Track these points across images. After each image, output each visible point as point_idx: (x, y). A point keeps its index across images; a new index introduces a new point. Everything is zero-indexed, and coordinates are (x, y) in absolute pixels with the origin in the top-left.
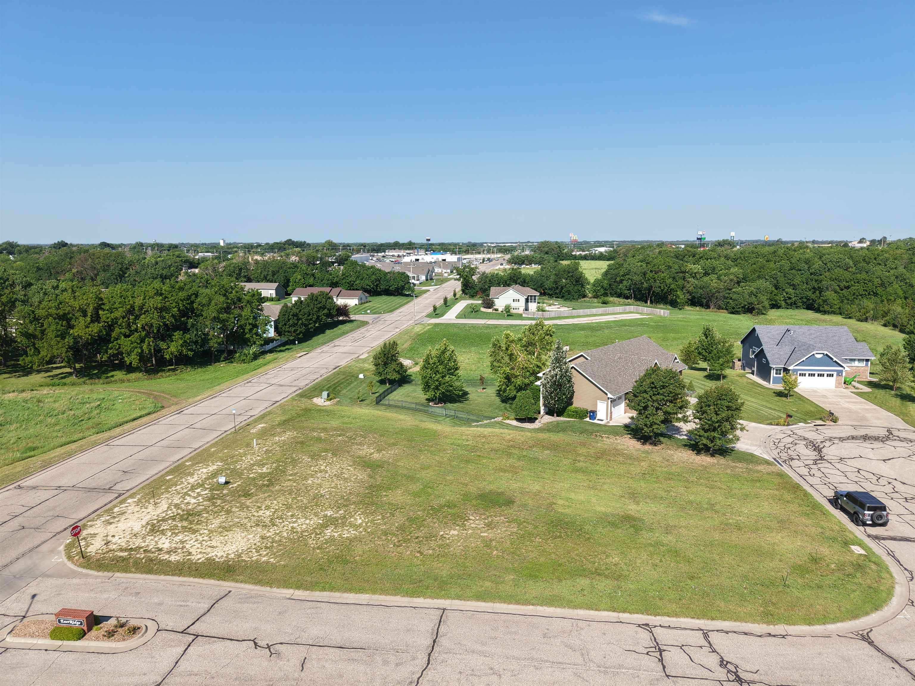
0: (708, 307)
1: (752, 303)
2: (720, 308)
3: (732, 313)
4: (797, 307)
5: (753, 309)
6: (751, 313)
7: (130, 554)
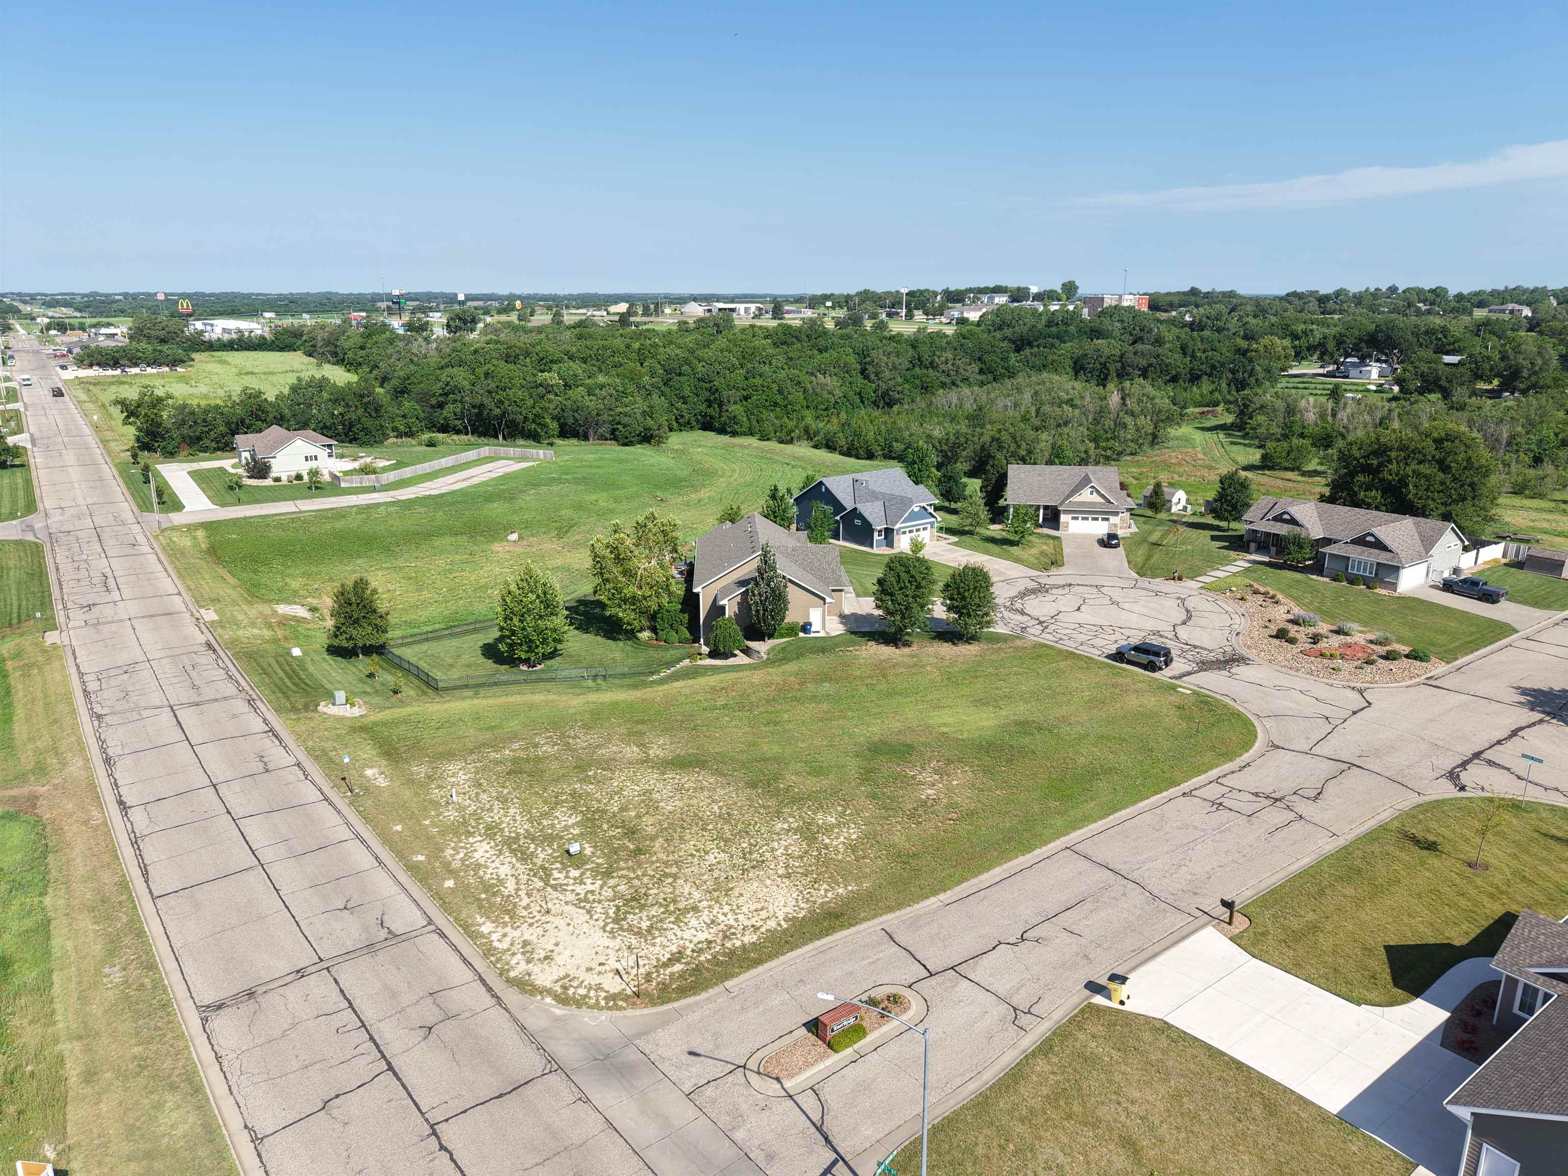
0: (586, 438)
1: (649, 429)
2: (603, 438)
3: (626, 445)
4: (692, 428)
5: (652, 436)
6: (649, 442)
7: (687, 964)
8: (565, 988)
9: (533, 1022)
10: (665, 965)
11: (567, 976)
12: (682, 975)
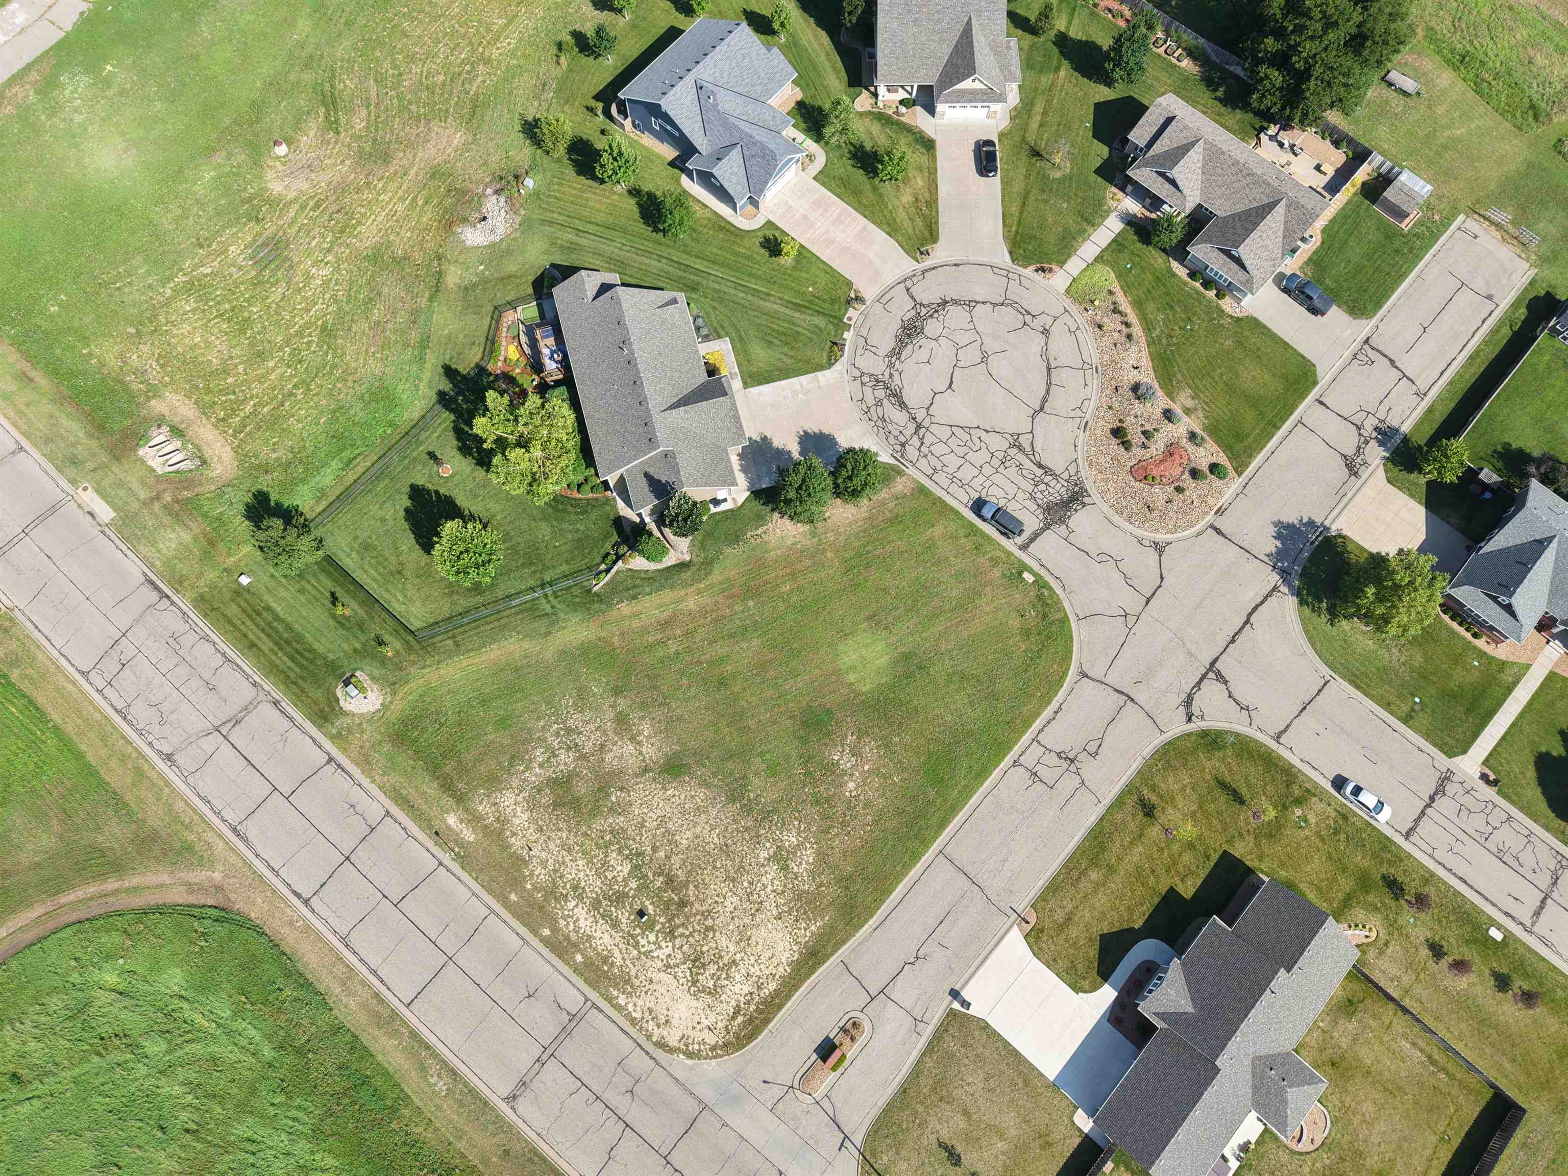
7: (745, 1015)
8: (686, 1045)
9: (680, 1074)
10: (733, 1018)
11: (684, 1036)
12: (745, 1025)
